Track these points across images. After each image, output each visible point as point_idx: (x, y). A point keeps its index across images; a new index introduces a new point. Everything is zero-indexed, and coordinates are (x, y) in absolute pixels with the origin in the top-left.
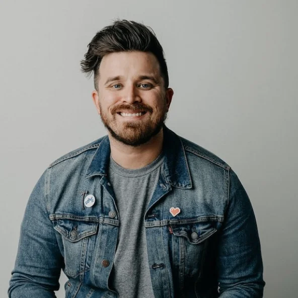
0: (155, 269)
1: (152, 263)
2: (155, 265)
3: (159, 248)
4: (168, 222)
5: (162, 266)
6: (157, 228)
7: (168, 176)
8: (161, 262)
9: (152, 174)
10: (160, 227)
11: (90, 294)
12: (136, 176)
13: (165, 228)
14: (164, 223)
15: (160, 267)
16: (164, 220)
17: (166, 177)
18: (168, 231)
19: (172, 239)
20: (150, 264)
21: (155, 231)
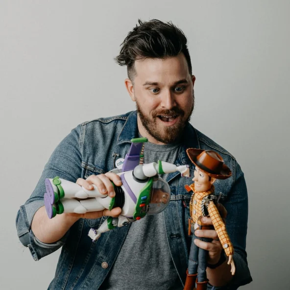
0: (172, 238)
1: (170, 233)
2: (172, 235)
3: (176, 220)
4: (183, 197)
5: (179, 236)
6: (173, 202)
7: (184, 158)
8: (177, 232)
9: (172, 152)
10: (176, 201)
11: (87, 258)
12: (157, 150)
13: (180, 202)
14: (179, 197)
15: (176, 237)
16: (179, 195)
17: (183, 158)
18: (182, 205)
19: (186, 213)
20: (168, 234)
21: (171, 204)
